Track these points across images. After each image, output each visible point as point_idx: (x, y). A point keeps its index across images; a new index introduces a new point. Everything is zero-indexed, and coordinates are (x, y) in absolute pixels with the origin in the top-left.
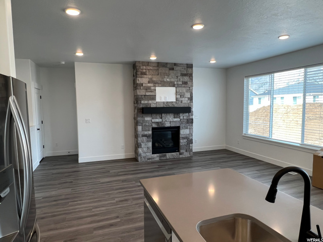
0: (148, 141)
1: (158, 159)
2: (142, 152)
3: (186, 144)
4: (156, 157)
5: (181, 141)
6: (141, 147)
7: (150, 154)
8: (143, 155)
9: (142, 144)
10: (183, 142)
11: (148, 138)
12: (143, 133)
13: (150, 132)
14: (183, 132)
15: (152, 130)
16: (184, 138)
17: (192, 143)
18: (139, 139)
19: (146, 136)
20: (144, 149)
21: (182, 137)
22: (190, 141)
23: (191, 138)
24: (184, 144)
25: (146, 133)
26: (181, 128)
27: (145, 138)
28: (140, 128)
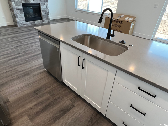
0: (21, 13)
1: (30, 25)
2: (19, 21)
3: (45, 15)
4: (29, 23)
5: (42, 13)
6: (17, 17)
7: (24, 22)
8: (20, 22)
9: (17, 15)
10: (43, 14)
11: (20, 11)
12: (16, 7)
13: (21, 7)
14: (43, 7)
15: (22, 5)
16: (44, 11)
17: (49, 14)
18: (15, 11)
19: (19, 10)
20: (20, 18)
21: (43, 11)
22: (47, 13)
23: (47, 11)
24: (44, 15)
25: (19, 7)
26: (41, 4)
27: (19, 11)
28: (13, 4)
